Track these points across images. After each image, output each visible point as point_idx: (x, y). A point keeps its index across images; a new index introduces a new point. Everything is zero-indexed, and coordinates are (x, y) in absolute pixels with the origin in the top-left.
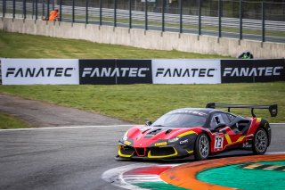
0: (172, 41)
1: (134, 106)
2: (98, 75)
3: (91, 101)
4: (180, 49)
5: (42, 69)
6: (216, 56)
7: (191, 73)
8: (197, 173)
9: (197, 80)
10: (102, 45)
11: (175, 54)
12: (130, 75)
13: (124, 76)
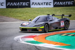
1: (24, 15)
2: (12, 5)
3: (10, 14)
7: (43, 4)
8: (46, 37)
12: (23, 5)
13: (21, 5)
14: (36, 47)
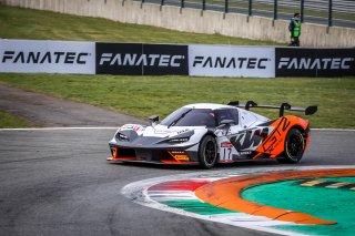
0: (215, 22)
1: (164, 103)
2: (120, 63)
3: (110, 95)
4: (223, 33)
5: (48, 54)
6: (269, 43)
7: (237, 63)
8: (242, 190)
9: (245, 72)
10: (126, 25)
11: (218, 38)
12: (161, 64)
13: (152, 64)
14: (203, 224)
